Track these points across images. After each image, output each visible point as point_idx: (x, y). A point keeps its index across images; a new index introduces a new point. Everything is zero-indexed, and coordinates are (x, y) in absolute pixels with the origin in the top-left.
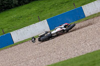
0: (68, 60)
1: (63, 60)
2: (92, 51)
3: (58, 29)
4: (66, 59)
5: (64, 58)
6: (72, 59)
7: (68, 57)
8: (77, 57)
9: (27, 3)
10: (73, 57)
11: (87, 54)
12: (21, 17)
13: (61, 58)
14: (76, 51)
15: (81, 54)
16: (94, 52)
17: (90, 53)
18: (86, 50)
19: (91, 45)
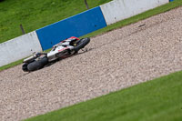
0: (75, 105)
1: (67, 105)
2: (120, 88)
4: (72, 104)
5: (69, 101)
6: (83, 103)
7: (77, 100)
8: (93, 100)
10: (85, 100)
11: (111, 93)
13: (63, 101)
15: (100, 95)
16: (123, 90)
18: (109, 87)
19: (117, 77)
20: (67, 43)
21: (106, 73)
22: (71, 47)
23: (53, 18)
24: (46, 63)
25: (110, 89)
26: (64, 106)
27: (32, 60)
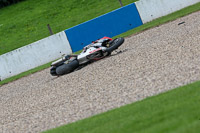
0: (108, 112)
1: (100, 112)
2: (158, 93)
3: (91, 50)
4: (104, 110)
5: (101, 108)
6: (117, 109)
7: (110, 106)
8: (128, 106)
10: (119, 106)
11: (148, 98)
12: (14, 27)
13: (95, 108)
15: (136, 100)
16: (161, 94)
17: (152, 97)
18: (146, 91)
19: (154, 81)
20: (99, 44)
21: (142, 76)
22: (103, 48)
23: (83, 17)
24: (77, 66)
25: (147, 93)
26: (96, 113)
27: (61, 63)
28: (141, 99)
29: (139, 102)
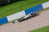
4: (34, 29)
5: (33, 29)
6: (37, 29)
8: (39, 29)
9: (15, 2)
11: (44, 27)
12: (12, 9)
13: (31, 29)
14: (39, 26)
17: (45, 27)
19: (46, 23)
20: (30, 14)
21: (43, 21)
23: (29, 7)
25: (44, 26)
26: (32, 30)
28: (43, 27)
29: (42, 28)
